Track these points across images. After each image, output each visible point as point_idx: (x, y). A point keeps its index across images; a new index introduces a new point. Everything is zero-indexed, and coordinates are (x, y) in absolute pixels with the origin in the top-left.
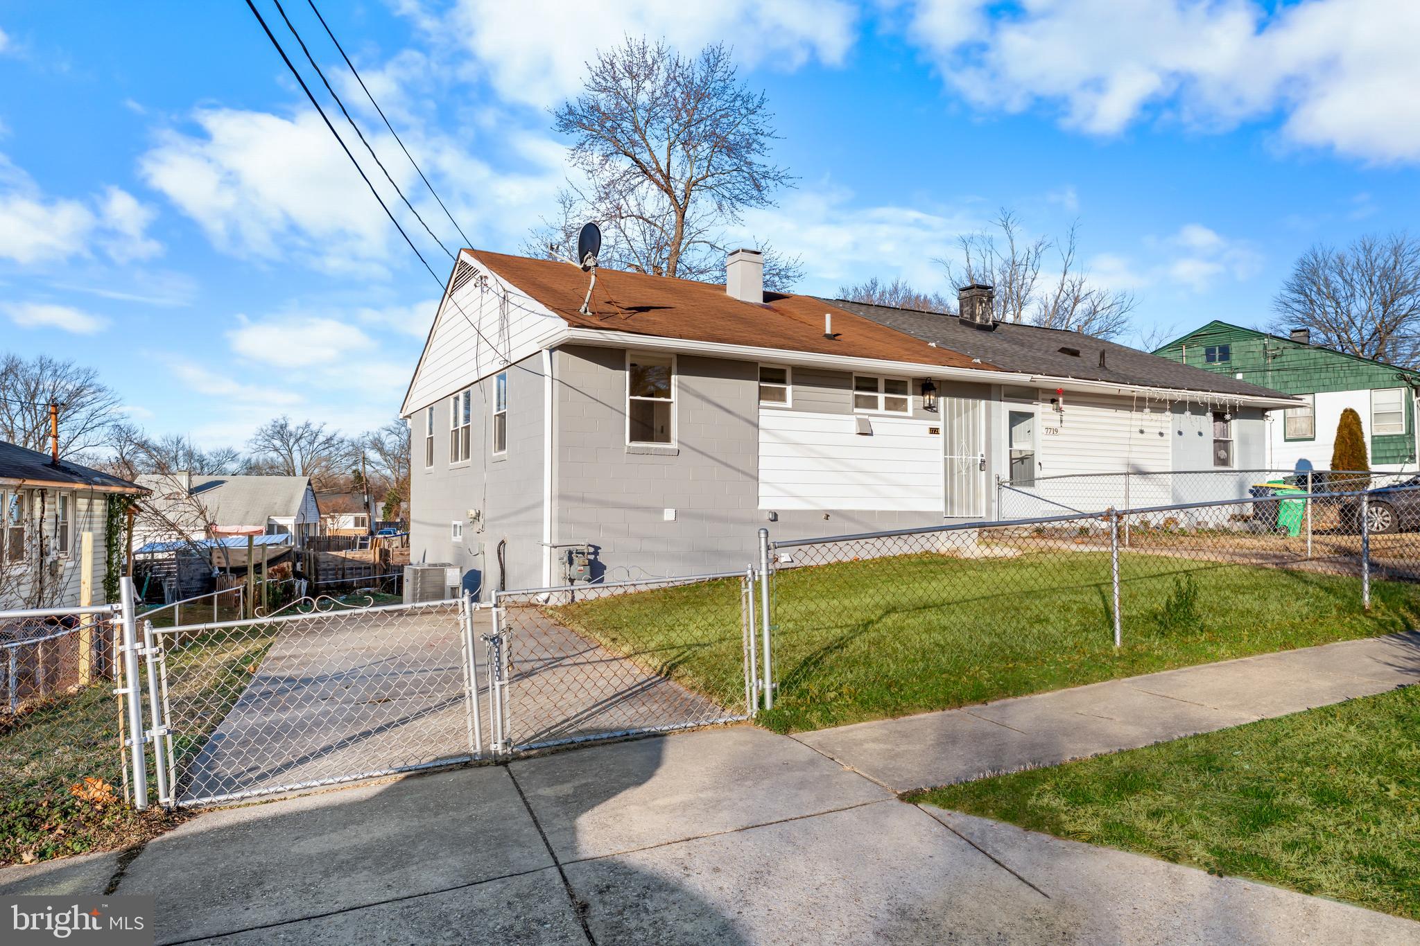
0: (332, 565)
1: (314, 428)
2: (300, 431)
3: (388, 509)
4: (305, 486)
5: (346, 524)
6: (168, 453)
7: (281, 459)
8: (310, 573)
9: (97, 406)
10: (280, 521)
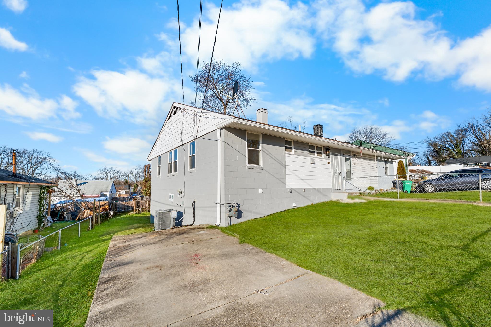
0: (121, 206)
1: (114, 169)
2: (110, 170)
3: (134, 189)
4: (112, 183)
5: (123, 193)
6: (72, 175)
7: (105, 177)
8: (114, 209)
9: (50, 162)
10: (105, 193)
